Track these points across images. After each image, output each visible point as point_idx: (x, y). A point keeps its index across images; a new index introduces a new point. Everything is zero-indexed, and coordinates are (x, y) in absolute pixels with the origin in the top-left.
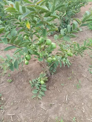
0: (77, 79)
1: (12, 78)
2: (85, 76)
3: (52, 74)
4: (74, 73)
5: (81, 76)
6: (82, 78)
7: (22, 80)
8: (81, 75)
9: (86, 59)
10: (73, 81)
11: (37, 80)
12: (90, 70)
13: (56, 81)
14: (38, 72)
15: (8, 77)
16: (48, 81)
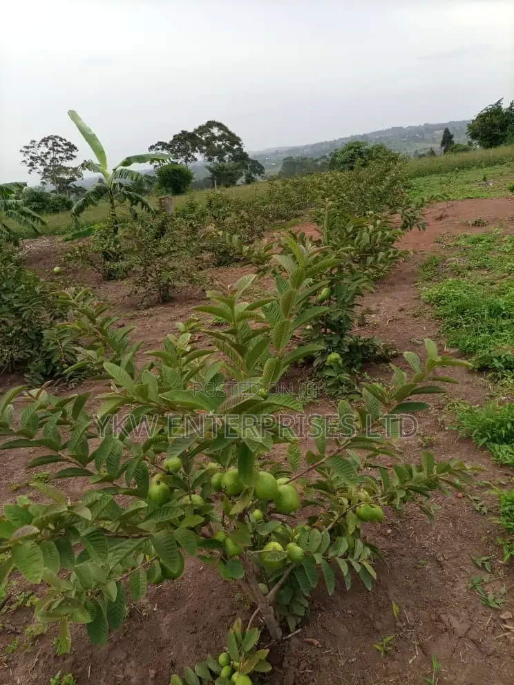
0: (420, 646)
1: (75, 665)
2: (459, 626)
3: (292, 625)
4: (401, 612)
5: (439, 628)
6: (445, 638)
7: (129, 672)
8: (441, 621)
9: (454, 519)
10: (404, 663)
11: (215, 669)
12: (479, 588)
13: (313, 667)
14: (213, 615)
15: (52, 661)
16: (272, 672)
